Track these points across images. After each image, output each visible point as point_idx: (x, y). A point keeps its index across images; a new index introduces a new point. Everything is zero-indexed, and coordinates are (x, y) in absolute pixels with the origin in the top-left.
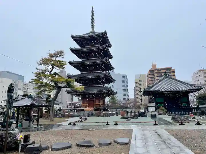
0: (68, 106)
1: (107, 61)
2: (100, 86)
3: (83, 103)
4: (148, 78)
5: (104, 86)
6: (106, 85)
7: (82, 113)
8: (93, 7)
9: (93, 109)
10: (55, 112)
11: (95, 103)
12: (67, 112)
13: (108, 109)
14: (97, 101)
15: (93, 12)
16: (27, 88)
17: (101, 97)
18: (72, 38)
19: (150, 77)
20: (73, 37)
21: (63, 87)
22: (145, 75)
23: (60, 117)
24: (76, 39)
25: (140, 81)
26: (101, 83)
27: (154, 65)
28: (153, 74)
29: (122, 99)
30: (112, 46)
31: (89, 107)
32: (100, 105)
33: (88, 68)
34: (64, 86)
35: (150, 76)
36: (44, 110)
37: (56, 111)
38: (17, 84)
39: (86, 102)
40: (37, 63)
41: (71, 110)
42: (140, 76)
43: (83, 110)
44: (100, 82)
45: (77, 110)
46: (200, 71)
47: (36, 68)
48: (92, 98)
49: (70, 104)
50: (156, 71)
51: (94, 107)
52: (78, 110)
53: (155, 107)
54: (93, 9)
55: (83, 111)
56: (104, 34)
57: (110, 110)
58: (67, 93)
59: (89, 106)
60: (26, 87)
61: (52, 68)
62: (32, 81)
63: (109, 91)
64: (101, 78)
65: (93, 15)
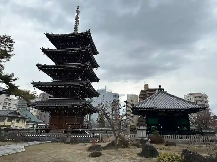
1: (87, 67)
2: (76, 99)
4: (140, 98)
8: (78, 7)
13: (85, 131)
15: (78, 12)
16: (10, 103)
17: (75, 114)
19: (141, 98)
20: (47, 35)
22: (137, 95)
24: (52, 38)
25: (132, 101)
27: (146, 86)
28: (145, 95)
30: (98, 54)
31: (58, 127)
35: (142, 96)
42: (132, 97)
46: (191, 94)
50: (148, 92)
53: (147, 130)
54: (78, 9)
55: (48, 132)
57: (87, 132)
60: (8, 102)
63: (87, 106)
64: (79, 88)
65: (78, 15)
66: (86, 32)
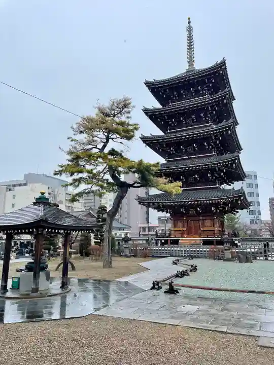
0: (140, 232)
1: (229, 128)
2: (213, 188)
3: (175, 226)
5: (222, 188)
6: (225, 186)
7: (175, 248)
8: (189, 19)
9: (199, 239)
10: (117, 243)
11: (204, 226)
12: (141, 245)
13: (236, 242)
14: (208, 223)
15: (190, 29)
17: (215, 214)
18: (147, 86)
21: (132, 186)
23: (126, 256)
26: (215, 180)
29: (248, 222)
31: (188, 234)
32: (216, 232)
33: (182, 149)
34: (134, 183)
36: (92, 238)
37: (119, 243)
38: (56, 193)
39: (180, 224)
40: (72, 127)
41: (147, 240)
43: (176, 242)
44: (212, 178)
45: (161, 241)
47: (69, 138)
48: (193, 216)
49: (144, 229)
51: (200, 237)
52: (163, 241)
54: (189, 23)
55: (177, 244)
56: (221, 67)
57: (239, 244)
58: (140, 203)
59: (189, 232)
61: (105, 141)
62: (61, 169)
63: (240, 198)
64: (216, 169)
65: (190, 35)
66: (217, 64)
